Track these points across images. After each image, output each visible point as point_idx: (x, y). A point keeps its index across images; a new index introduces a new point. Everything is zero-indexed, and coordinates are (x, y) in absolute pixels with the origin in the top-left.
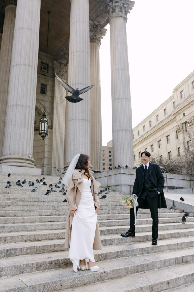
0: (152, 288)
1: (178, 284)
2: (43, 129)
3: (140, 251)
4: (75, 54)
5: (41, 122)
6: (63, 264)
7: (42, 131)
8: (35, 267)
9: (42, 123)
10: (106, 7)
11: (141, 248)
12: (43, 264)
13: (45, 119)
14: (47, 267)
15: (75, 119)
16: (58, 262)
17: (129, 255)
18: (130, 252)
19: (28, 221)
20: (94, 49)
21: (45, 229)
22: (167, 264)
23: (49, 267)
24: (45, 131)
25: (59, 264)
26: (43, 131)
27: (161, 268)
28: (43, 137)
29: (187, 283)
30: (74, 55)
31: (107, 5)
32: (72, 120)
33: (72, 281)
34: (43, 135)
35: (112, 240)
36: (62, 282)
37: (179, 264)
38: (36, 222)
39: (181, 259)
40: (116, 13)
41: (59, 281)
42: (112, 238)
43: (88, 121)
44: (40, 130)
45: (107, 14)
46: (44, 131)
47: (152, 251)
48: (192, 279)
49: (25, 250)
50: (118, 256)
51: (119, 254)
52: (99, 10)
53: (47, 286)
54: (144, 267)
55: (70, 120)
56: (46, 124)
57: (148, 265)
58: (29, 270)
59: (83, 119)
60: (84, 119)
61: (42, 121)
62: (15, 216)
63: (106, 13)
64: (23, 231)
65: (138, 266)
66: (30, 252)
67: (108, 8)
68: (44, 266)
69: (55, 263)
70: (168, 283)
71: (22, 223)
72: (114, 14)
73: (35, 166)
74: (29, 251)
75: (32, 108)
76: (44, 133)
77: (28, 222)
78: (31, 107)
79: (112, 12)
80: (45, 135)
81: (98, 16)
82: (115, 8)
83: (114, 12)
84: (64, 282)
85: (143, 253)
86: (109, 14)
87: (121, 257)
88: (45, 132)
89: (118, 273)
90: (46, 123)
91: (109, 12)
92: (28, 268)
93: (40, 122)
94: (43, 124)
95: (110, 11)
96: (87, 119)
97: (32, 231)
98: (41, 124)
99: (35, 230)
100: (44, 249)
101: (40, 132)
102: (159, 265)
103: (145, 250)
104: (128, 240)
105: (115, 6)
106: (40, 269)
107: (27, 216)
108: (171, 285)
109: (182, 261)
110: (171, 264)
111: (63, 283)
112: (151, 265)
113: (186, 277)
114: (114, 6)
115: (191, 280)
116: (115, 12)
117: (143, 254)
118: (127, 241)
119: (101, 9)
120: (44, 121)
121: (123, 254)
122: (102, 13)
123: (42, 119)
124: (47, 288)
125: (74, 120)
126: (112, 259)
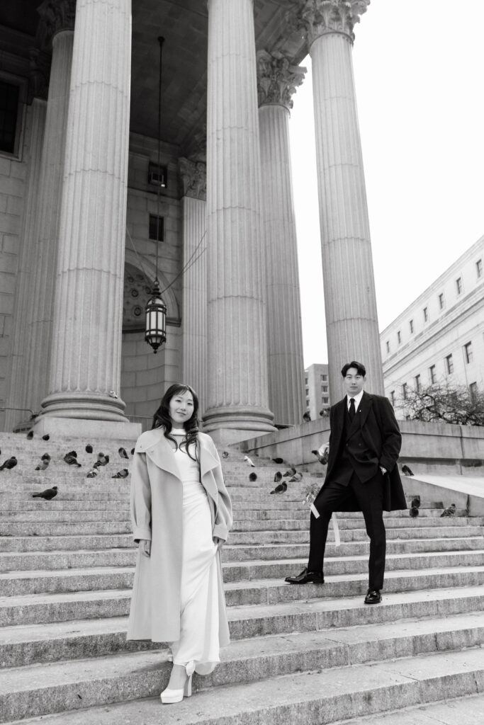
0: (317, 709)
1: (400, 703)
2: (153, 327)
3: (324, 618)
4: (221, 136)
5: (148, 310)
6: (105, 646)
7: (150, 330)
8: (30, 653)
9: (150, 311)
10: (300, 13)
11: (329, 612)
12: (52, 645)
13: (158, 302)
14: (64, 653)
15: (225, 297)
17: (293, 628)
18: (297, 622)
19: (60, 545)
20: (273, 120)
21: (96, 566)
22: (390, 651)
23: (69, 653)
24: (160, 331)
25: (95, 647)
26: (153, 330)
27: (370, 661)
28: (155, 346)
29: (427, 702)
30: (218, 139)
31: (300, 7)
32: (218, 298)
33: (110, 687)
34: (154, 341)
35: (259, 591)
36: (82, 690)
37: (427, 654)
38: (80, 548)
39: (433, 639)
40: (324, 25)
42: (259, 587)
43: (257, 299)
44: (148, 329)
45: (303, 30)
46: (157, 330)
47: (362, 619)
48: (442, 690)
49: (21, 612)
50: (260, 631)
51: (265, 625)
52: (281, 23)
53: (41, 700)
54: (318, 658)
55: (213, 300)
56: (160, 314)
57: (330, 654)
58: (13, 660)
59: (245, 297)
60: (248, 295)
61: (150, 306)
62: (35, 535)
63: (299, 27)
64: (40, 568)
65: (301, 655)
66: (35, 618)
67: (304, 15)
68: (54, 651)
69: (85, 645)
70: (368, 698)
71: (46, 551)
72: (320, 28)
73: (127, 417)
74: (32, 615)
75: (115, 275)
76: (157, 336)
77: (60, 550)
78: (112, 272)
79: (315, 24)
80: (158, 341)
81: (280, 38)
82: (321, 13)
83: (320, 23)
85: (335, 623)
86: (307, 30)
87: (269, 633)
88: (160, 333)
89: (241, 671)
90: (160, 311)
91: (307, 25)
92: (11, 655)
93: (146, 309)
94: (153, 314)
95: (308, 23)
96: (255, 296)
97: (62, 569)
98: (148, 314)
99: (70, 568)
100: (72, 612)
101: (148, 334)
102: (365, 655)
103: (339, 617)
104: (303, 591)
105: (322, 8)
106: (43, 659)
107: (64, 535)
108: (376, 704)
109: (434, 644)
110: (401, 653)
111: (85, 692)
112: (339, 654)
113: (424, 686)
114: (318, 8)
115: (442, 694)
116: (322, 23)
117: (333, 626)
118: (302, 594)
119: (287, 20)
120: (155, 308)
121: (277, 626)
122: (290, 28)
123: (150, 303)
124: (38, 702)
125: (221, 299)
126: (244, 637)
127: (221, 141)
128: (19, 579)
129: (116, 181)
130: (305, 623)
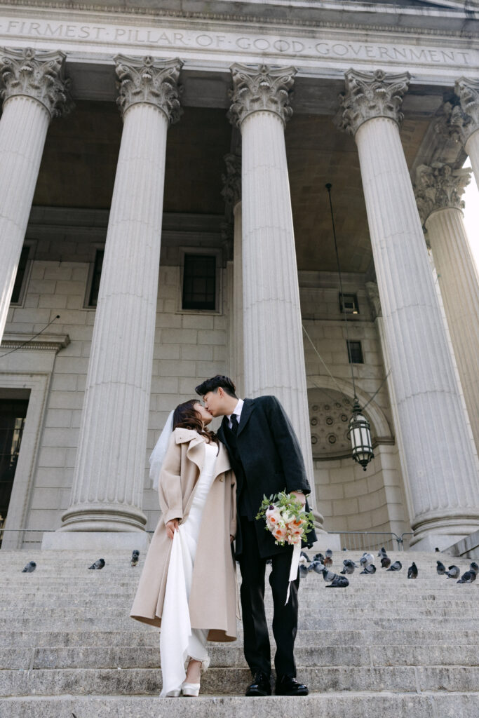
2: (358, 444)
4: (384, 245)
5: (351, 428)
6: (141, 684)
7: (356, 448)
8: (60, 682)
9: (353, 429)
10: (449, 121)
13: (360, 418)
14: (95, 686)
15: (413, 395)
16: (128, 677)
23: (101, 688)
24: (366, 447)
25: (130, 683)
26: (359, 447)
28: (364, 463)
30: (382, 248)
31: (448, 117)
32: (407, 398)
34: (362, 458)
36: (77, 709)
40: (474, 123)
41: (67, 701)
44: (353, 447)
45: (455, 135)
46: (362, 446)
49: (81, 655)
52: (434, 136)
55: (401, 401)
56: (364, 430)
58: (43, 688)
59: (435, 391)
60: (438, 388)
61: (353, 424)
63: (450, 133)
66: (95, 662)
67: (453, 121)
68: (86, 682)
69: (119, 680)
72: (470, 127)
74: (92, 658)
75: (297, 390)
76: (363, 453)
78: (294, 387)
79: (465, 125)
80: (366, 458)
81: (436, 150)
82: (469, 114)
83: (469, 122)
84: (83, 710)
85: (445, 685)
86: (458, 133)
87: (348, 689)
88: (366, 449)
90: (363, 427)
91: (457, 129)
92: (41, 682)
93: (349, 427)
94: (357, 430)
95: (458, 127)
96: (446, 389)
98: (352, 432)
101: (354, 452)
102: (461, 713)
103: (451, 676)
105: (468, 109)
106: (73, 691)
111: (80, 711)
114: (465, 111)
116: (472, 122)
119: (438, 132)
120: (357, 424)
122: (443, 137)
123: (352, 420)
125: (410, 397)
127: (385, 249)
128: (102, 632)
129: (288, 305)
130: (398, 680)
